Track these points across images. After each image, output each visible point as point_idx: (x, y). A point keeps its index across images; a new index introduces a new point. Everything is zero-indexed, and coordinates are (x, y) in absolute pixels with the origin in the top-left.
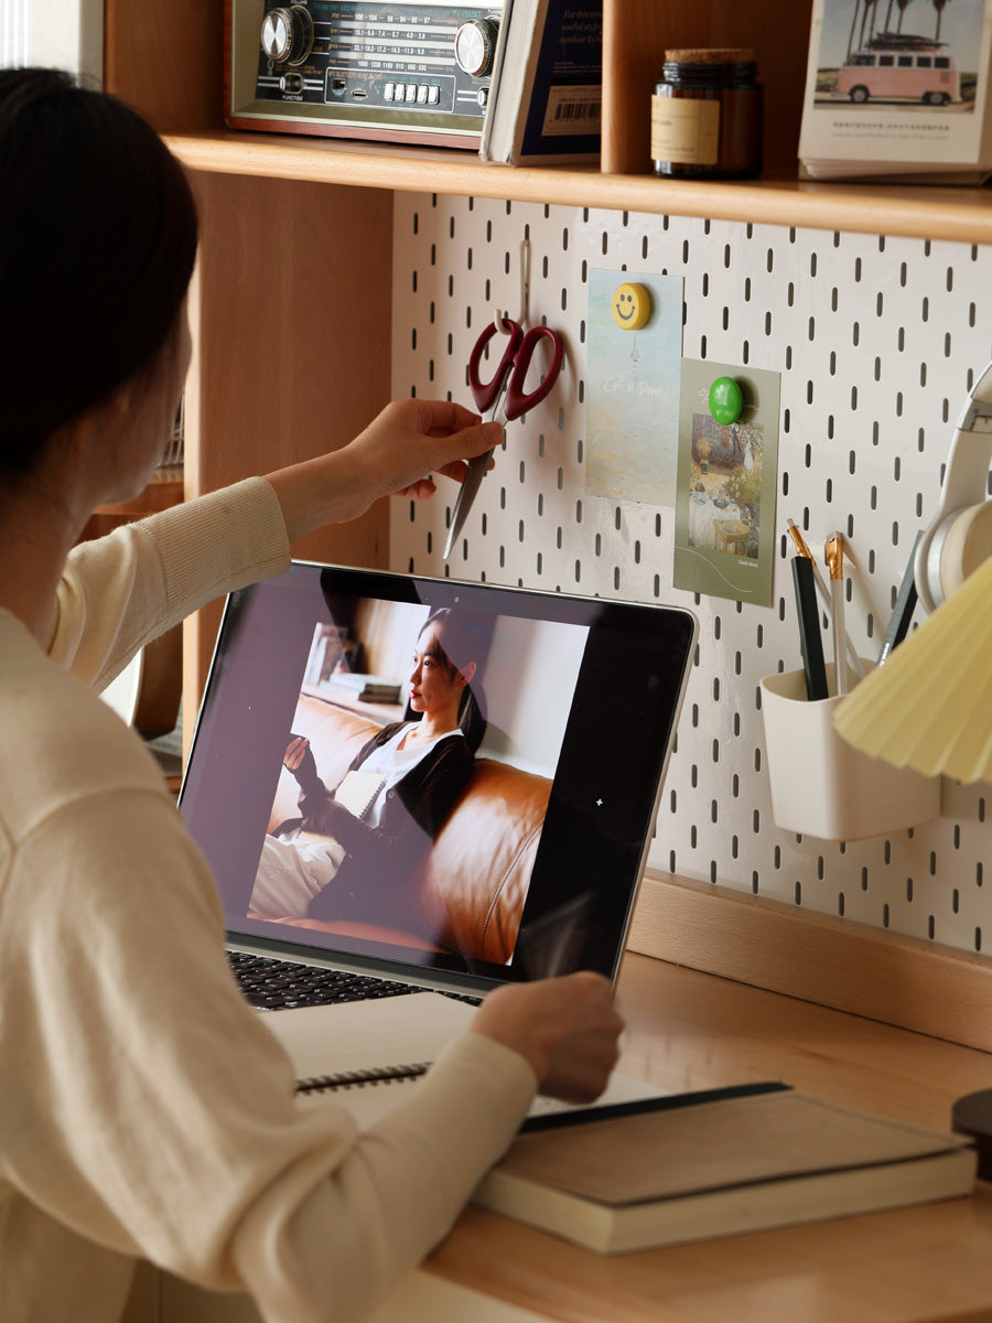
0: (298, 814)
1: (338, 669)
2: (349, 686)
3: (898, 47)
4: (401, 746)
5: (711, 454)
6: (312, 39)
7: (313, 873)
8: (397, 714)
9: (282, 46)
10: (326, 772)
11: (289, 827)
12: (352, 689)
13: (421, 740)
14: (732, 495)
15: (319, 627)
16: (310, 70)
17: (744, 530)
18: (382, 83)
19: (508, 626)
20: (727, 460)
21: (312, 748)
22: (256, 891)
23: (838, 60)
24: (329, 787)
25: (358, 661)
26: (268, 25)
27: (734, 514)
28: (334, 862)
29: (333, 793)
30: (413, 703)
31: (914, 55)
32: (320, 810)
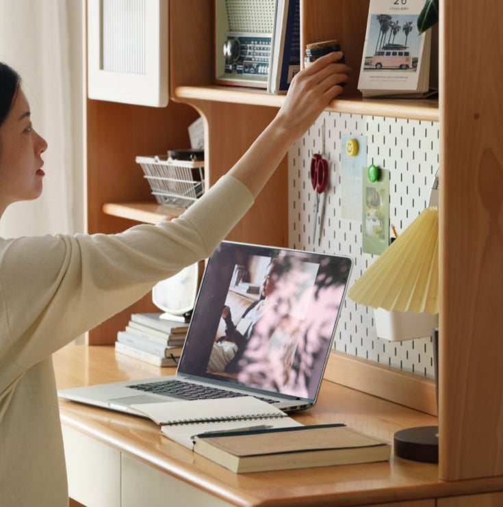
0: (225, 334)
1: (241, 281)
3: (392, 48)
4: (258, 309)
5: (371, 202)
6: (239, 52)
7: (228, 356)
8: (257, 297)
9: (229, 54)
10: (234, 319)
11: (222, 339)
12: (244, 288)
14: (377, 216)
15: (236, 266)
16: (239, 62)
17: (381, 228)
18: (258, 66)
20: (376, 203)
21: (231, 310)
22: (210, 363)
23: (372, 54)
24: (235, 324)
25: (248, 278)
26: (225, 46)
27: (378, 223)
28: (234, 352)
29: (236, 327)
30: (263, 293)
31: (397, 51)
32: (231, 332)
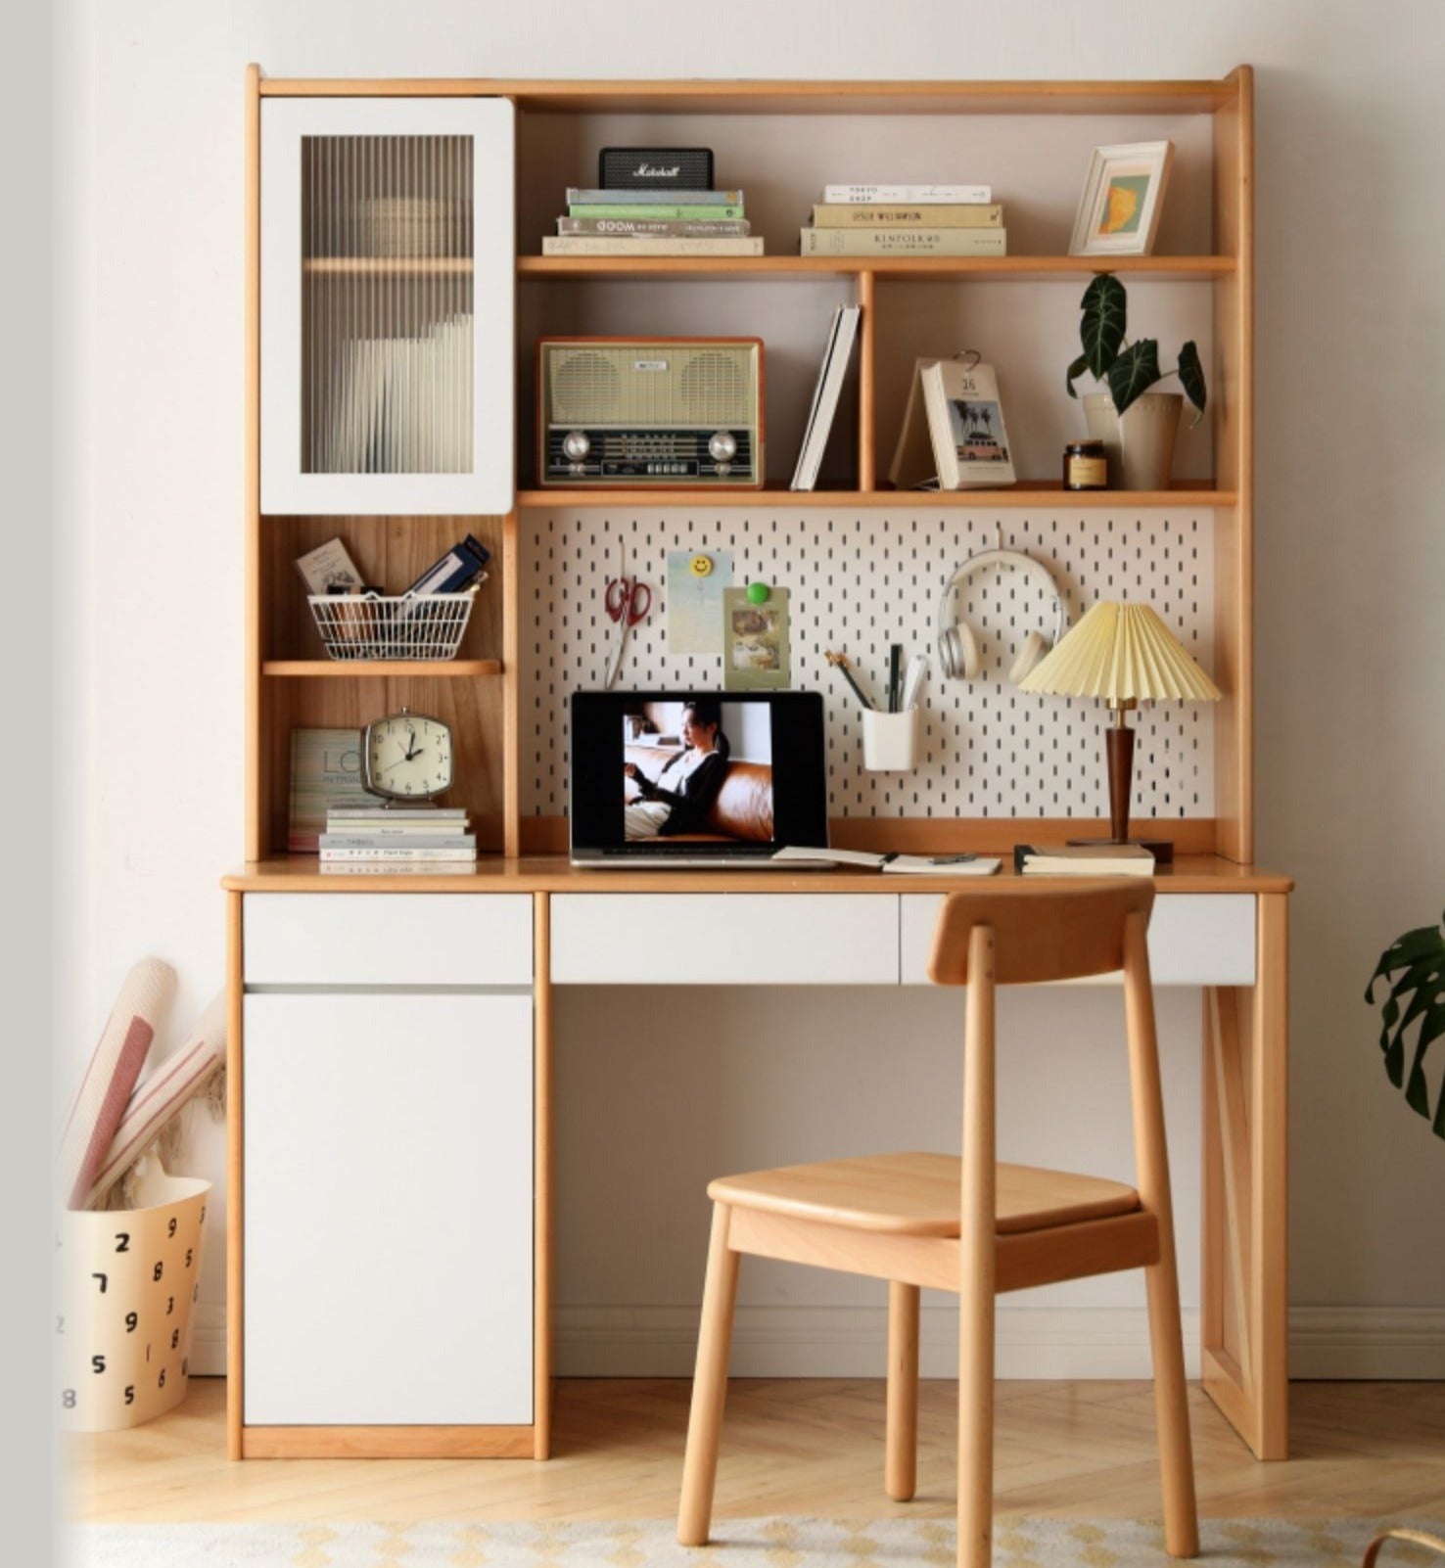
0: (640, 794)
1: (641, 733)
2: (650, 740)
5: (745, 628)
7: (656, 818)
8: (681, 748)
11: (636, 800)
13: (696, 758)
14: (760, 644)
15: (625, 717)
17: (770, 658)
18: (645, 465)
19: (728, 708)
20: (758, 627)
21: (638, 766)
22: (626, 829)
24: (653, 781)
25: (652, 729)
26: (571, 442)
27: (762, 652)
28: (666, 812)
29: (656, 784)
30: (687, 743)
31: (985, 440)
32: (650, 791)
